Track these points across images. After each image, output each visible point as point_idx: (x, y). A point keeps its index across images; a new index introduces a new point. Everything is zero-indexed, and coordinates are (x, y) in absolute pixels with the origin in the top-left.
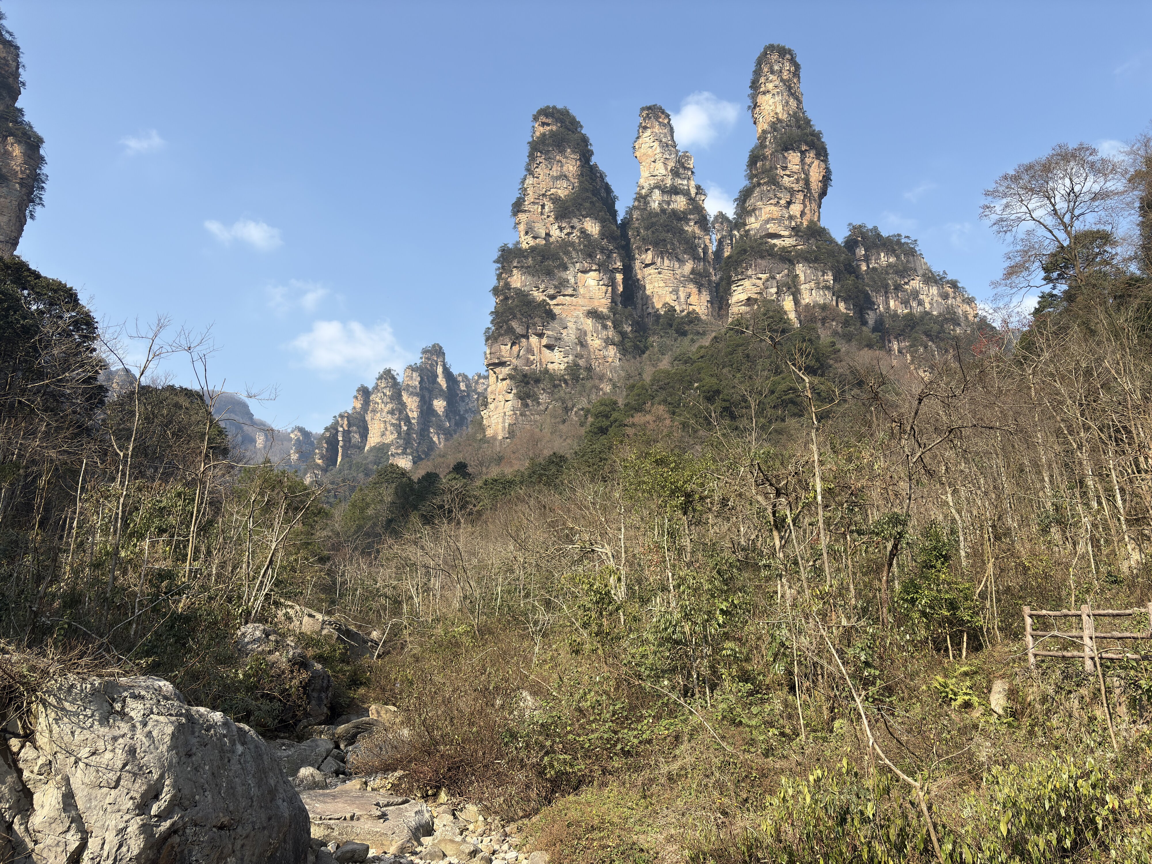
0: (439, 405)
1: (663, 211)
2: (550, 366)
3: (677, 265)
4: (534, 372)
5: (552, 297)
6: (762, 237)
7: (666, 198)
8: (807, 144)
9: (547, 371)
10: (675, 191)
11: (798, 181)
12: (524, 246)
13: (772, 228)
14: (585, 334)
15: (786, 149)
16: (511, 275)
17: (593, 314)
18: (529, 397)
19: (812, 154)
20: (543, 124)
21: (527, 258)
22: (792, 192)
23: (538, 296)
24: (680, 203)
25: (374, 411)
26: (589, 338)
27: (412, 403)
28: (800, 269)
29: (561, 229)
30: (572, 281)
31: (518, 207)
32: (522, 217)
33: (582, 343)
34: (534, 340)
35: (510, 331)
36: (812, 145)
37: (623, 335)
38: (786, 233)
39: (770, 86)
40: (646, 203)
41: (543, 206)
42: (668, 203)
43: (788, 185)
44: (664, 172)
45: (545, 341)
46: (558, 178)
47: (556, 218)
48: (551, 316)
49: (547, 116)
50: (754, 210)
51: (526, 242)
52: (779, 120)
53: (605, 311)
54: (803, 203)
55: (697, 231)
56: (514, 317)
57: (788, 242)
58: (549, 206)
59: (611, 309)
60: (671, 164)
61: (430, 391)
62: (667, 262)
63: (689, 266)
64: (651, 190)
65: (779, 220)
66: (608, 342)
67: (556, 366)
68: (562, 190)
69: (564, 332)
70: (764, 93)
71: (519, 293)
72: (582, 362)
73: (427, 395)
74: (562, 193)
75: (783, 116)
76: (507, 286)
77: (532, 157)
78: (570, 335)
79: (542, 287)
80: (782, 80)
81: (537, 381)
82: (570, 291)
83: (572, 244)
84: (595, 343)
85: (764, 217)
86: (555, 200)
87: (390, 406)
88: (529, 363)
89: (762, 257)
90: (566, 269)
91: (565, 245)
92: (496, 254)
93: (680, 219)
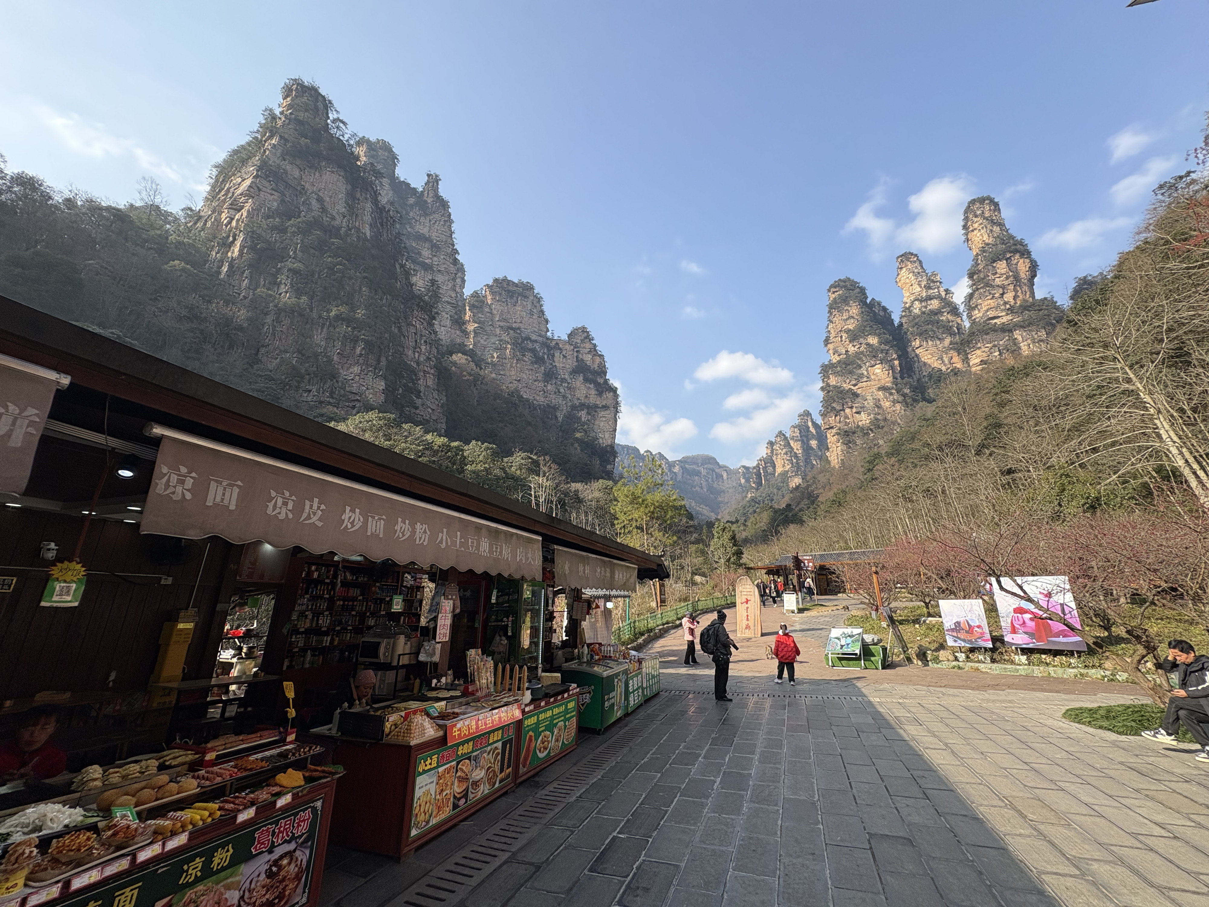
0: (814, 443)
1: (924, 313)
2: (860, 423)
3: (938, 342)
4: (851, 428)
5: (855, 385)
6: (985, 322)
7: (923, 304)
8: (1011, 252)
9: (858, 426)
10: (930, 298)
11: (1007, 278)
12: (834, 361)
13: (991, 314)
14: (879, 400)
15: (994, 261)
16: (829, 379)
17: (883, 388)
18: (850, 442)
19: (1017, 256)
20: (834, 292)
21: (836, 367)
22: (1003, 287)
23: (846, 386)
24: (935, 304)
25: (777, 454)
26: (882, 403)
27: (796, 446)
28: (1018, 334)
29: (854, 346)
30: (866, 373)
31: (827, 341)
32: (831, 346)
33: (879, 407)
34: (848, 411)
35: (833, 408)
36: (1016, 251)
37: (904, 395)
38: (1004, 314)
39: (976, 225)
40: (910, 312)
41: (841, 337)
42: (926, 307)
43: (999, 283)
44: (919, 289)
45: (854, 410)
46: (847, 320)
47: (850, 342)
48: (856, 395)
49: (835, 287)
50: (976, 306)
51: (835, 359)
52: (988, 244)
53: (889, 385)
54: (1015, 290)
55: (950, 317)
56: (834, 401)
57: (1005, 320)
58: (845, 335)
59: (893, 383)
60: (923, 283)
61: (807, 437)
62: (930, 343)
63: (947, 341)
64: (912, 302)
65: (997, 308)
66: (894, 402)
67: (864, 422)
68: (851, 325)
69: (866, 403)
70: (973, 231)
71: (835, 387)
72: (879, 417)
73: (805, 440)
74: (851, 327)
75: (991, 241)
76: (828, 385)
77: (830, 312)
78: (870, 403)
79: (848, 381)
80: (986, 219)
81: (854, 433)
82: (865, 379)
83: (862, 353)
84: (886, 404)
85: (985, 309)
86: (848, 331)
87: (784, 450)
88: (847, 424)
89: (987, 334)
90: (861, 367)
91: (858, 355)
92: (819, 370)
93: (936, 314)
